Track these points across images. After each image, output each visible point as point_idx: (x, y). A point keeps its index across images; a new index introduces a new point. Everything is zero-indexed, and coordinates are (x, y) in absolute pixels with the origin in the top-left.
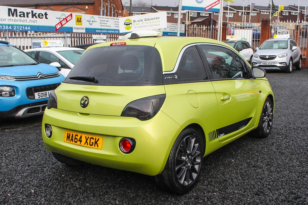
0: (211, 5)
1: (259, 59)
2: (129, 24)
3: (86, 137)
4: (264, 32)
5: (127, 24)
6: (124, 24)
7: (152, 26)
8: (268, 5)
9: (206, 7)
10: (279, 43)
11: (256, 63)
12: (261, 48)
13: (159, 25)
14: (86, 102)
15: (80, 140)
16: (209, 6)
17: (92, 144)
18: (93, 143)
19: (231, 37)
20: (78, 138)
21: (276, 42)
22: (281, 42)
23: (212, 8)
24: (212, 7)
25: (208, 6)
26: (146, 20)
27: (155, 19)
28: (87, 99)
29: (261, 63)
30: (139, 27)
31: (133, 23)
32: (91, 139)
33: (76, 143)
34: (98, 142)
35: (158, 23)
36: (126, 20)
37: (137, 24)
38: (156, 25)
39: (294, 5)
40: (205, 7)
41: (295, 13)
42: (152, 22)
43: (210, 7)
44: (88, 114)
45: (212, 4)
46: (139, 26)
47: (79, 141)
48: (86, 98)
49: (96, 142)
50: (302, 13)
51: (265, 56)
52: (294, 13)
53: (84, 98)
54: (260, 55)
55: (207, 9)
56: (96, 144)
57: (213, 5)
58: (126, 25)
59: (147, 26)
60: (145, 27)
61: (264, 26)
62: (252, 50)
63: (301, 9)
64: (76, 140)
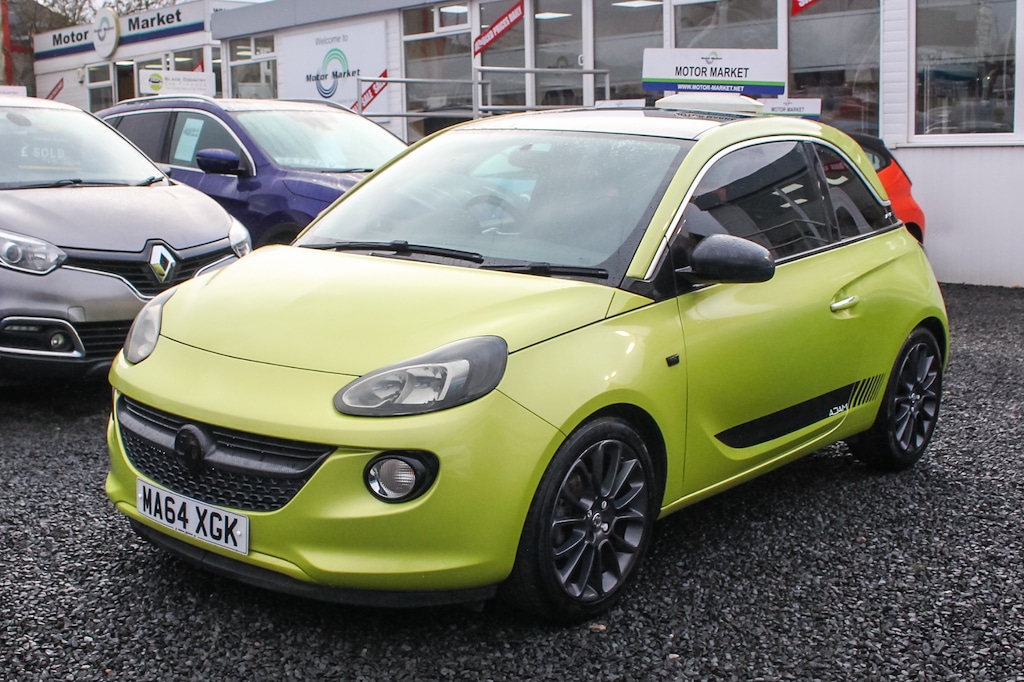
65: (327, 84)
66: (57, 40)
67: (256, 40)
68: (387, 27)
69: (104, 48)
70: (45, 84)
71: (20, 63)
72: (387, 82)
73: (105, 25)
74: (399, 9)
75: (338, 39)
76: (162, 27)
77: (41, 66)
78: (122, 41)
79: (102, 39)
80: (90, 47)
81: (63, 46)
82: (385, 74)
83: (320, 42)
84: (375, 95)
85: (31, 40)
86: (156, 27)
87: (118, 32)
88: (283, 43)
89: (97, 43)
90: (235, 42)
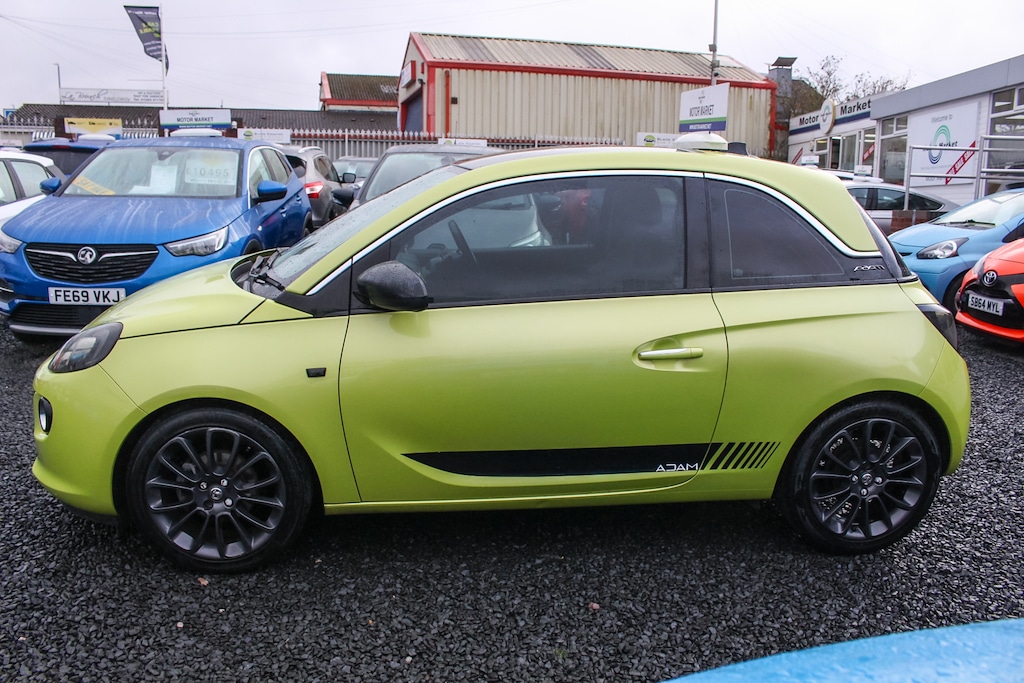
65: (935, 154)
66: (802, 121)
67: (898, 120)
68: (980, 107)
69: (825, 127)
70: (793, 153)
71: (779, 137)
72: (974, 151)
73: (827, 111)
74: (990, 92)
75: (946, 118)
76: (860, 112)
77: (793, 139)
78: (836, 122)
79: (824, 121)
80: (817, 127)
81: (805, 126)
82: (973, 145)
83: (935, 120)
84: (965, 162)
85: (788, 124)
86: (856, 112)
87: (834, 116)
88: (913, 120)
89: (822, 124)
90: (885, 121)
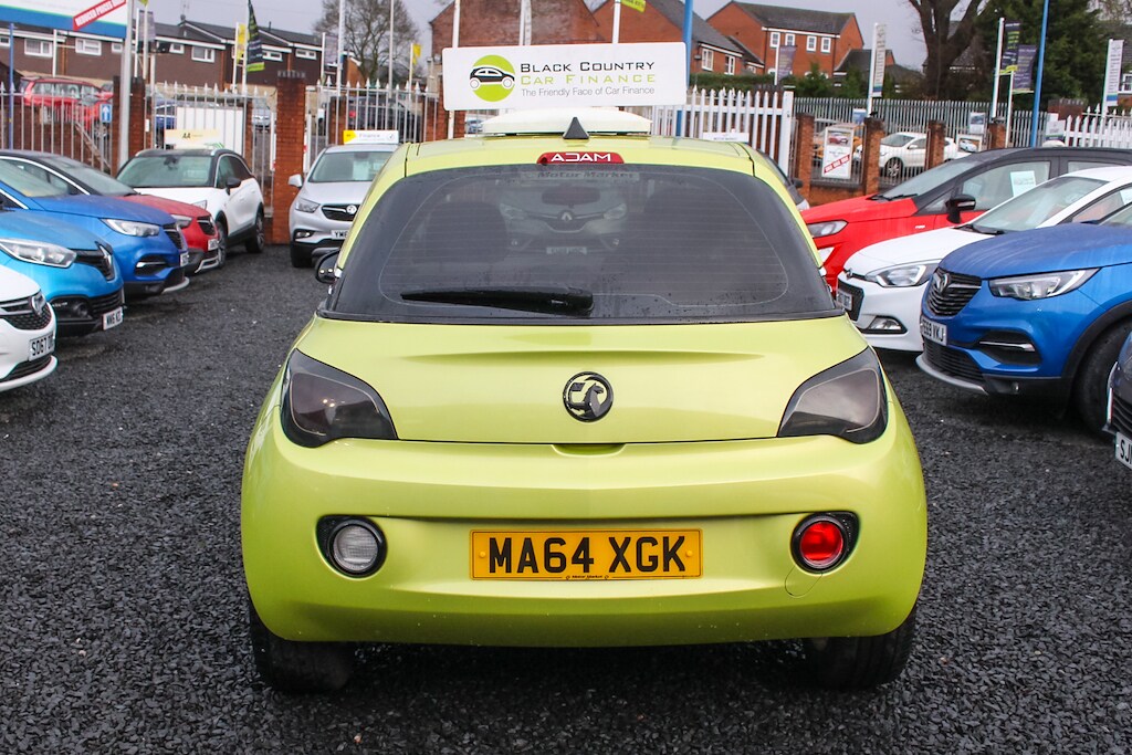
0: (94, 8)
1: (320, 218)
2: (500, 79)
3: (612, 540)
4: (290, 120)
5: (487, 74)
6: (473, 75)
7: (616, 91)
8: (180, 21)
9: (77, 17)
10: (372, 162)
11: (312, 233)
12: (314, 178)
13: (652, 91)
14: (602, 398)
15: (581, 556)
16: (88, 11)
17: (651, 564)
18: (654, 559)
19: (185, 136)
20: (569, 550)
21: (362, 156)
22: (380, 159)
23: (100, 19)
24: (98, 17)
25: (85, 12)
26: (585, 67)
27: (633, 66)
28: (598, 384)
29: (330, 233)
30: (550, 93)
31: (518, 74)
32: (643, 545)
33: (563, 574)
34: (679, 553)
35: (644, 84)
36: (481, 61)
37: (538, 81)
38: (638, 91)
39: (267, 26)
40: (72, 14)
41: (272, 55)
42: (615, 79)
43: (92, 15)
44: (616, 446)
45: (97, 6)
46: (549, 87)
47: (575, 560)
48: (593, 382)
49: (670, 554)
50: (298, 55)
51: (345, 207)
52: (269, 54)
53: (579, 380)
54: (323, 203)
55: (79, 22)
56: (672, 562)
57: (101, 9)
58: (483, 79)
59: (589, 92)
60: (582, 92)
61: (287, 98)
62: (256, 184)
63: (294, 42)
64: (555, 562)
